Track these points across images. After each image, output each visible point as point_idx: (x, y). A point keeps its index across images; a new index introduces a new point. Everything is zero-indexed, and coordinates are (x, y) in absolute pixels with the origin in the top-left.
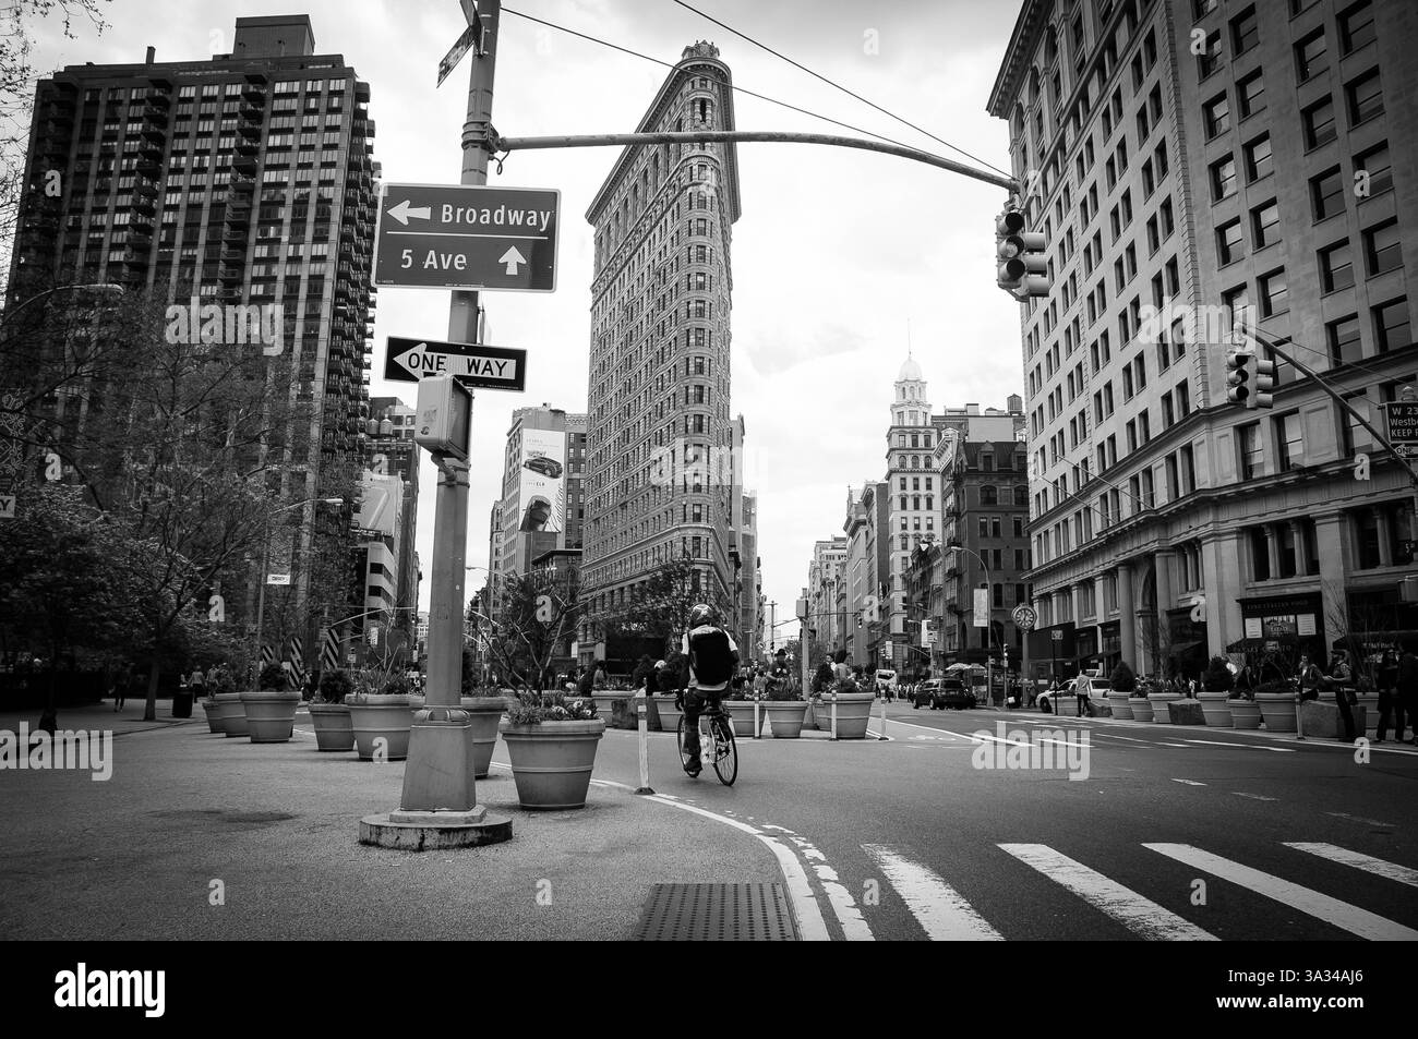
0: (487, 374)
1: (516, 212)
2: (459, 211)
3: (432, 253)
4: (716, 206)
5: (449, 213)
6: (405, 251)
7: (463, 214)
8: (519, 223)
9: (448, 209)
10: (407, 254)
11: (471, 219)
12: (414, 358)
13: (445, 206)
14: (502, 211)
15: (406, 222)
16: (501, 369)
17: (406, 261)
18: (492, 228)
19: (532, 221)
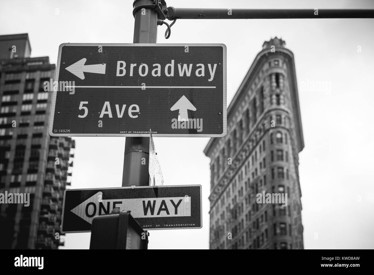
0: (163, 214)
1: (185, 66)
2: (132, 66)
3: (107, 104)
4: (289, 141)
5: (123, 68)
6: (82, 103)
7: (136, 69)
8: (188, 74)
9: (121, 65)
10: (84, 105)
11: (143, 72)
12: (91, 207)
13: (119, 63)
14: (172, 65)
15: (82, 77)
16: (176, 207)
17: (83, 112)
18: (163, 80)
19: (200, 72)
